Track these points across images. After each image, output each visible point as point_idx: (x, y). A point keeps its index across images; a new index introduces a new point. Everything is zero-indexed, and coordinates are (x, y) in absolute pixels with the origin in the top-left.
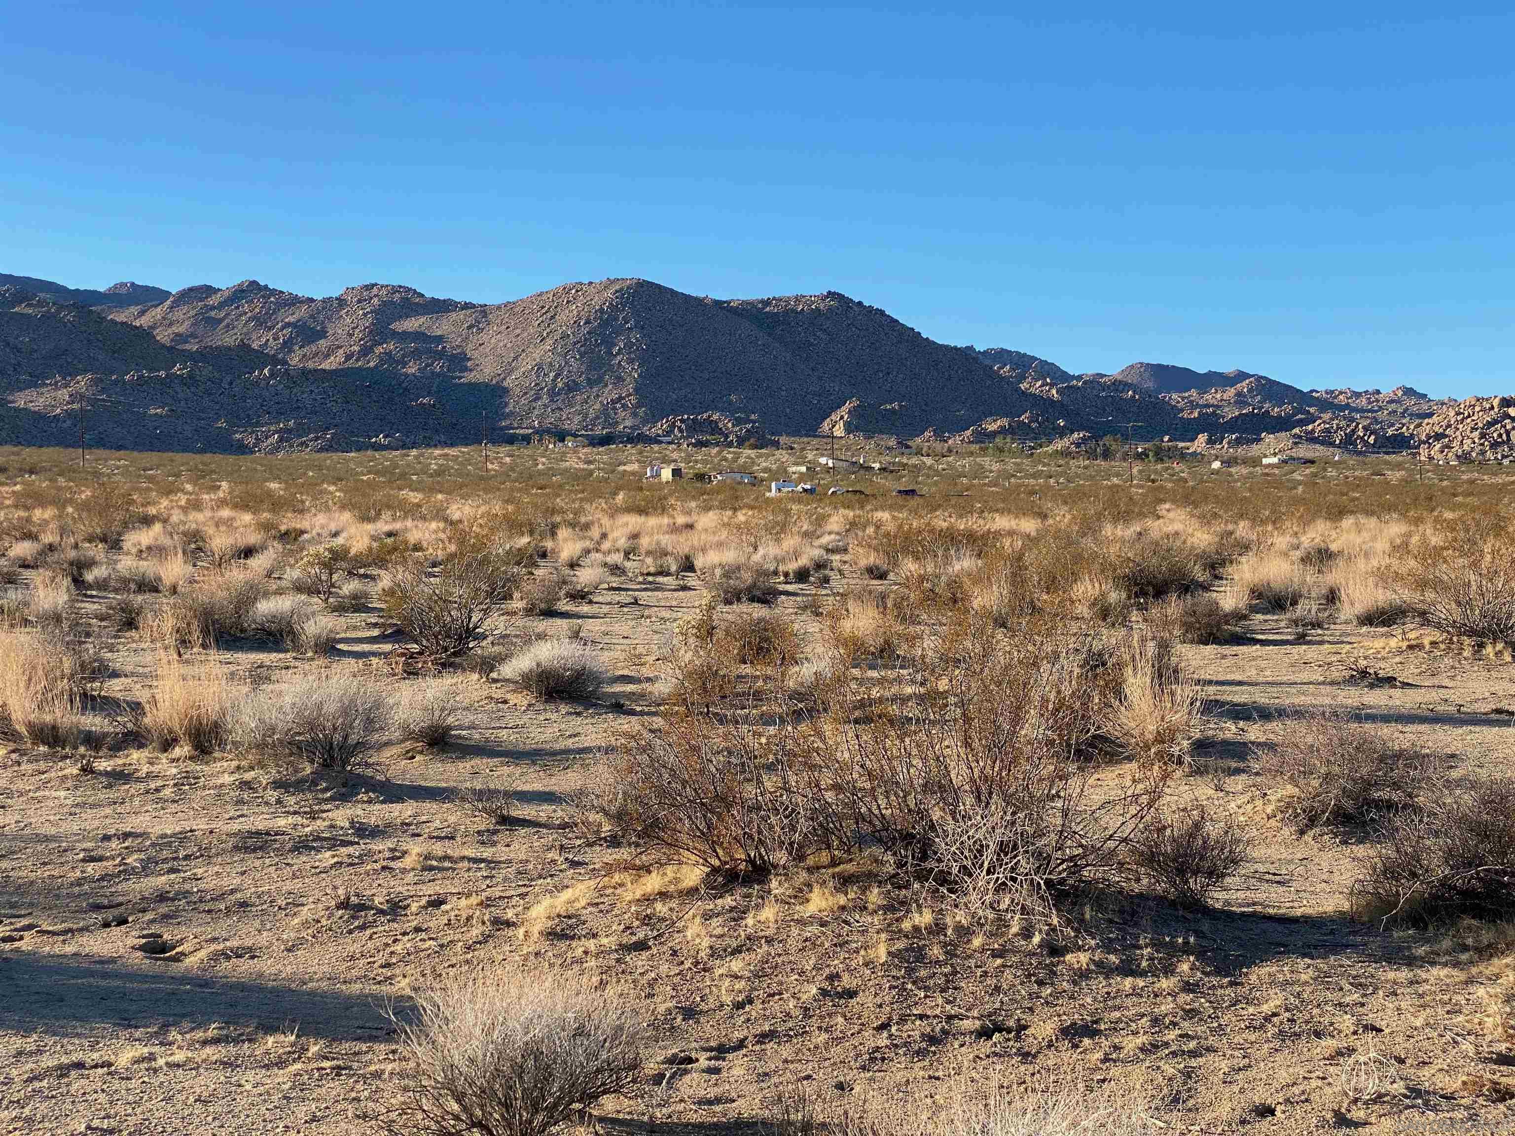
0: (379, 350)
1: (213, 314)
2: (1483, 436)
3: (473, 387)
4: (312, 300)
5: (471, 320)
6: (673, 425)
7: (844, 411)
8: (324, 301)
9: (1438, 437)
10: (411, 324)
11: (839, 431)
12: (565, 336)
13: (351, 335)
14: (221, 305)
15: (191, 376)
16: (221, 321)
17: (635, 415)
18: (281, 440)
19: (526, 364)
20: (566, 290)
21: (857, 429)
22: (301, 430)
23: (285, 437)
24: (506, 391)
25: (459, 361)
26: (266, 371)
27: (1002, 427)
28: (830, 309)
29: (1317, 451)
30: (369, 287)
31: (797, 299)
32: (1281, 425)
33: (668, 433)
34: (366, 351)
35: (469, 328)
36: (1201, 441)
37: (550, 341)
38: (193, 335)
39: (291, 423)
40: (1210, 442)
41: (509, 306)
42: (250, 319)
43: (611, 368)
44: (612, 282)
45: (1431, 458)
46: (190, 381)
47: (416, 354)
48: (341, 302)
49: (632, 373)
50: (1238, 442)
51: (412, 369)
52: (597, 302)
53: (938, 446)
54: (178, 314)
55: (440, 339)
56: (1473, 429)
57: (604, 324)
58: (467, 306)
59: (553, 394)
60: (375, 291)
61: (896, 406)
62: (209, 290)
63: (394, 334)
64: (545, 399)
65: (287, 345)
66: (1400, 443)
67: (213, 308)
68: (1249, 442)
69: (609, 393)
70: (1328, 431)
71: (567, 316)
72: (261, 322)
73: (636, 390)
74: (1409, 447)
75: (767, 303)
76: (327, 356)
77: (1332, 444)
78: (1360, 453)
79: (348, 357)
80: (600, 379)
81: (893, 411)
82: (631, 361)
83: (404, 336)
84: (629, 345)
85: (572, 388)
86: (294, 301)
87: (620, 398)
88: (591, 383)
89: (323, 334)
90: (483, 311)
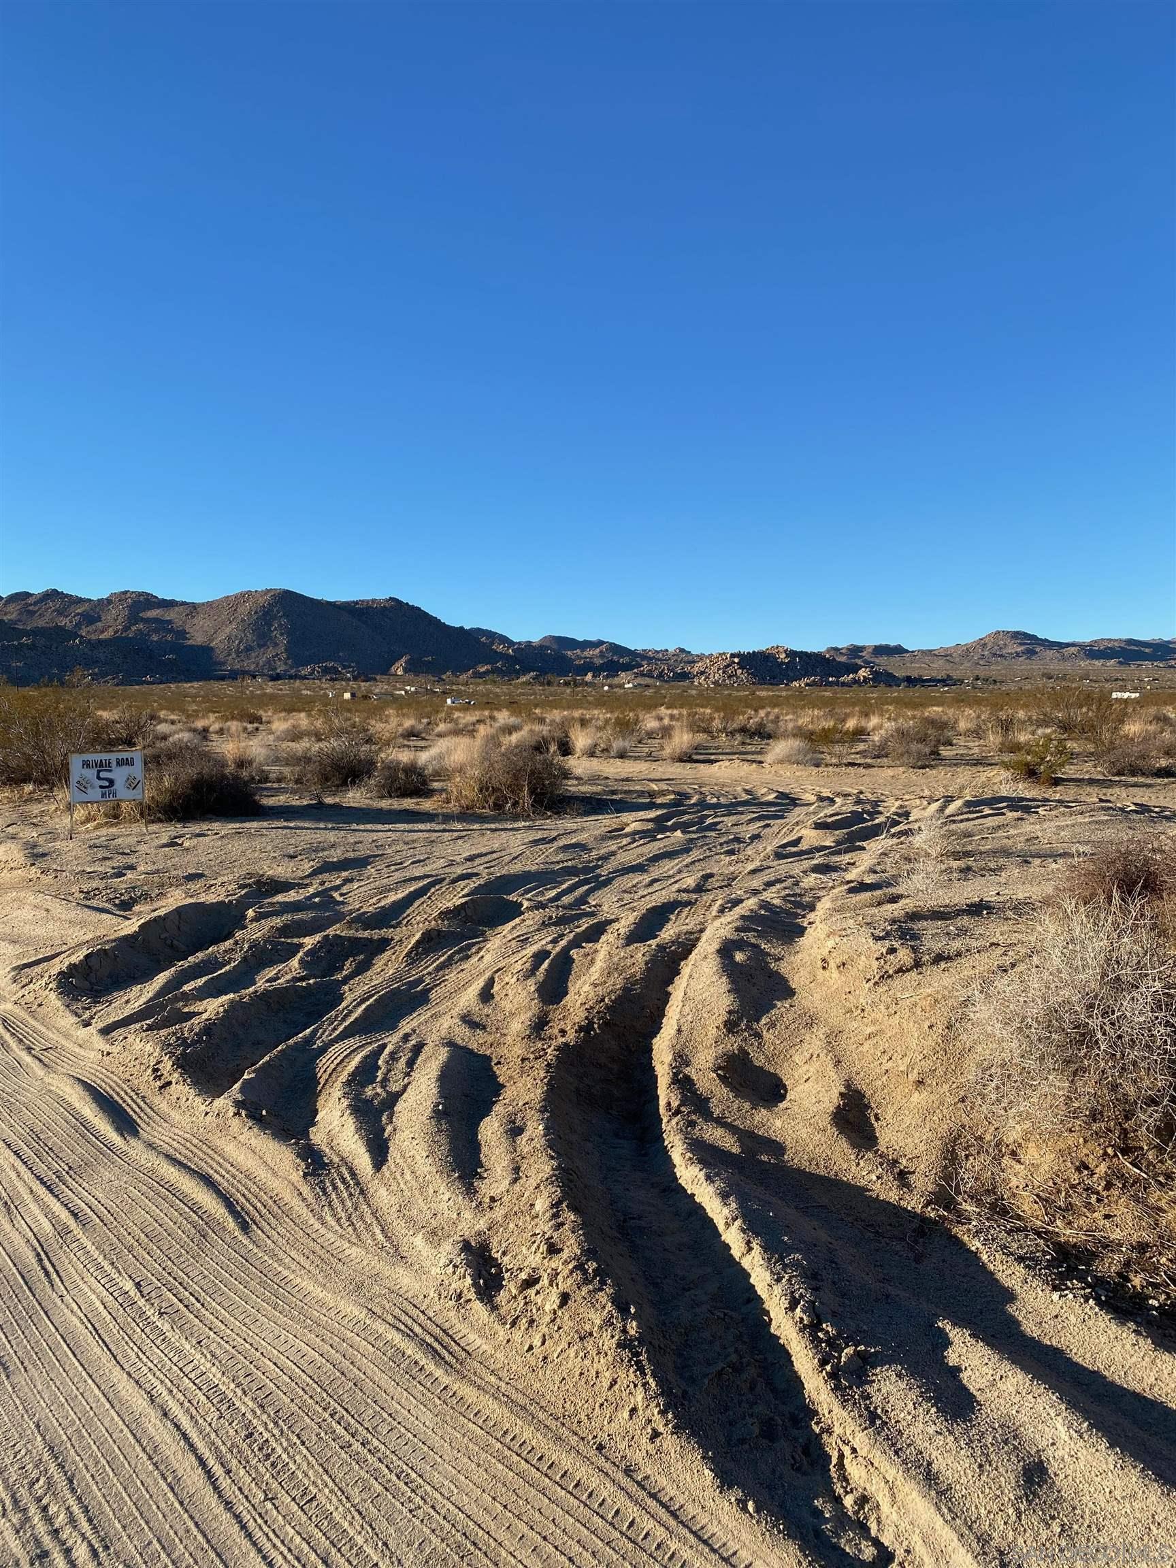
0: (134, 628)
1: (31, 608)
2: (724, 672)
3: (192, 646)
4: (90, 600)
5: (188, 611)
6: (314, 669)
7: (403, 661)
8: (99, 600)
9: (702, 673)
10: (152, 614)
11: (400, 672)
12: (243, 620)
13: (116, 620)
14: (35, 603)
15: (33, 644)
16: (35, 612)
17: (286, 664)
18: (93, 679)
19: (222, 636)
20: (243, 595)
21: (410, 671)
22: (103, 674)
23: (95, 677)
24: (212, 649)
25: (182, 634)
26: (77, 641)
27: (488, 670)
28: (392, 607)
29: (648, 681)
30: (126, 592)
31: (374, 601)
32: (626, 668)
33: (311, 674)
34: (126, 629)
35: (187, 615)
36: (589, 677)
37: (234, 623)
38: (19, 620)
39: (96, 670)
40: (593, 676)
41: (210, 604)
42: (54, 611)
43: (271, 638)
44: (268, 591)
45: (700, 683)
46: (32, 647)
47: (156, 631)
48: (109, 601)
49: (283, 640)
50: (607, 677)
51: (155, 638)
52: (261, 601)
53: (454, 679)
54: (10, 608)
55: (170, 622)
56: (719, 669)
57: (266, 613)
58: (184, 603)
59: (238, 652)
60: (128, 595)
61: (430, 658)
62: (27, 595)
63: (142, 619)
64: (234, 655)
65: (78, 625)
66: (684, 676)
67: (31, 605)
68: (614, 676)
69: (270, 652)
70: (650, 670)
71: (245, 609)
72: (60, 613)
73: (285, 650)
74: (689, 678)
75: (356, 603)
76: (102, 632)
77: (653, 677)
78: (666, 681)
79: (116, 632)
80: (263, 646)
81: (429, 662)
82: (282, 634)
83: (147, 621)
84: (280, 625)
85: (249, 649)
86: (80, 601)
87: (277, 655)
88: (260, 646)
89: (99, 619)
90: (194, 606)
